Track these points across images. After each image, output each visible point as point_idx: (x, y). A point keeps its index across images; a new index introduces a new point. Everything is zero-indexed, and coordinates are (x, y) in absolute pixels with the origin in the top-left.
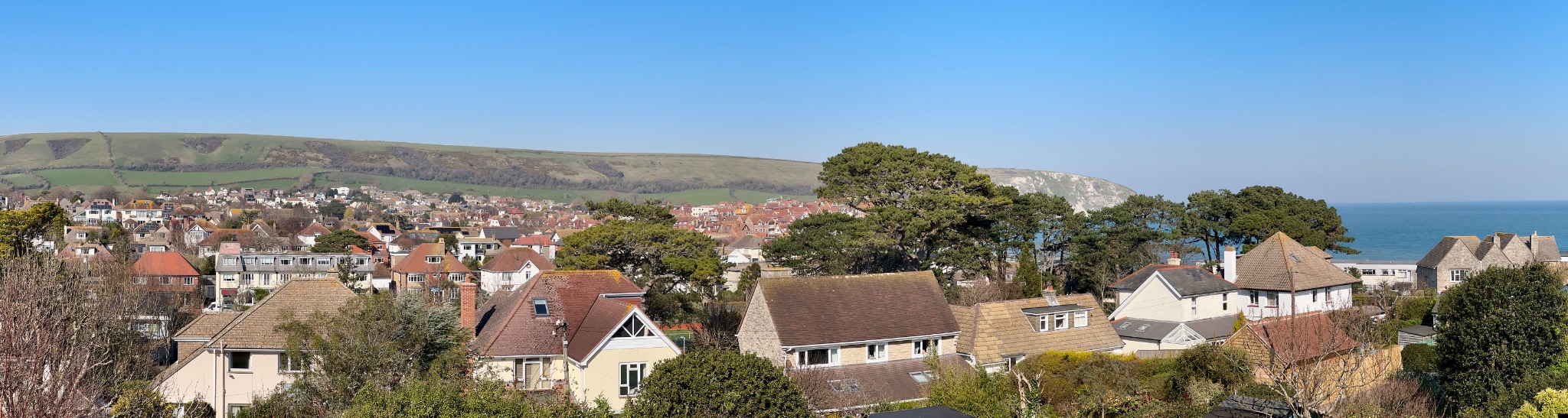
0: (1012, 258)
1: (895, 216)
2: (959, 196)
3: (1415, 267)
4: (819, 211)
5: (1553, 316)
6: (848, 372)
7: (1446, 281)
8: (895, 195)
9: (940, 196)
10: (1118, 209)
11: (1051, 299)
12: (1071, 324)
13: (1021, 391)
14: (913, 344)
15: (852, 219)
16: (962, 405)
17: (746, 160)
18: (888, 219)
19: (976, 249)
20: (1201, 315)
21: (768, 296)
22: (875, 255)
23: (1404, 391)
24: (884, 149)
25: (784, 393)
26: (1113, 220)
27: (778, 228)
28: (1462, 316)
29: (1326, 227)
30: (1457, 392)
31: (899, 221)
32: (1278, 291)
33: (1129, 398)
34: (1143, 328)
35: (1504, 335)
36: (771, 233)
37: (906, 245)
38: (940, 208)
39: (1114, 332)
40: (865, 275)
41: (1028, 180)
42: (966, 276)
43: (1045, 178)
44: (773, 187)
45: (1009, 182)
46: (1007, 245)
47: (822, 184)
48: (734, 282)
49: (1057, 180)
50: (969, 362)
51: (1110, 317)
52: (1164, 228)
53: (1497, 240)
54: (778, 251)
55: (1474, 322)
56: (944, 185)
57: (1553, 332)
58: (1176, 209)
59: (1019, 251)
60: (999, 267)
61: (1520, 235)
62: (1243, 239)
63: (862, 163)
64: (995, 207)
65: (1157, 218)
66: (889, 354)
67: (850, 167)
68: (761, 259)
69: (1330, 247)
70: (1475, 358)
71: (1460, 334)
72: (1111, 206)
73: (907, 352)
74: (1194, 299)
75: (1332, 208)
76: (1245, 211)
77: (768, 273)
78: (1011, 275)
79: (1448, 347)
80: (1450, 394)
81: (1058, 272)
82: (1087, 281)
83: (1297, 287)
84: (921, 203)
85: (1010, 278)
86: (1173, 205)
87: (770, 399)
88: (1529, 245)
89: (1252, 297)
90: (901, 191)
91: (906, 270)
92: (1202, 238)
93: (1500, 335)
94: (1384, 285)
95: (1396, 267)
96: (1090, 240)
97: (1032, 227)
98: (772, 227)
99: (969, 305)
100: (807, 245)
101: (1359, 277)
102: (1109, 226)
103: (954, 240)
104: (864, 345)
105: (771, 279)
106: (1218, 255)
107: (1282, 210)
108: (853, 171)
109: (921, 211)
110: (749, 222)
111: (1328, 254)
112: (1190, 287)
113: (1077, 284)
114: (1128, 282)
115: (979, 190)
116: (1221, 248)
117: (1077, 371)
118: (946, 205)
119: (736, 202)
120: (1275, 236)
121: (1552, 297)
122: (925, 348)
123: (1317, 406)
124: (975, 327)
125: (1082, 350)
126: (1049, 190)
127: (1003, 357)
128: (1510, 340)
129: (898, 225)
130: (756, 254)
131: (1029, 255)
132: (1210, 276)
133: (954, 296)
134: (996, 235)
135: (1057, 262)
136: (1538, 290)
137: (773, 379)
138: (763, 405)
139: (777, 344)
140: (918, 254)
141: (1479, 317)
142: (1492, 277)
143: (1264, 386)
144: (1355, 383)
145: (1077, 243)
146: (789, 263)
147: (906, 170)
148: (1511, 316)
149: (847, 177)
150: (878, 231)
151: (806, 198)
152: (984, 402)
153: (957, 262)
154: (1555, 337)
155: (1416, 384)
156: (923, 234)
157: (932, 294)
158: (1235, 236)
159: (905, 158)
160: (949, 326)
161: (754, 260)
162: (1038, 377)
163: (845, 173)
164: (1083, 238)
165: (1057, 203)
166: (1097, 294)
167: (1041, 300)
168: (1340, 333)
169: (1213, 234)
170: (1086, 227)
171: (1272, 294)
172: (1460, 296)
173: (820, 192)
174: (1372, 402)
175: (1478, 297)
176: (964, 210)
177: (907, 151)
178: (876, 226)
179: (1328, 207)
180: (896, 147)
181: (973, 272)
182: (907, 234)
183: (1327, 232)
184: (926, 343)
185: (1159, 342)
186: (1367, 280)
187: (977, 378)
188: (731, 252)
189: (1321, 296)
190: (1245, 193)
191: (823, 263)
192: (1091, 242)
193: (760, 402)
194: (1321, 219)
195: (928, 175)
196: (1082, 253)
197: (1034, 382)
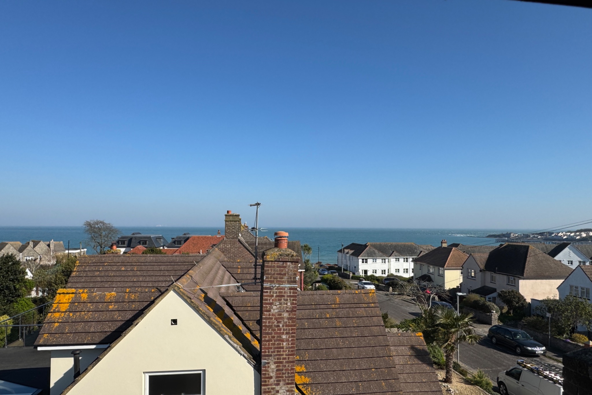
53: (31, 244)
61: (44, 241)
88: (49, 246)
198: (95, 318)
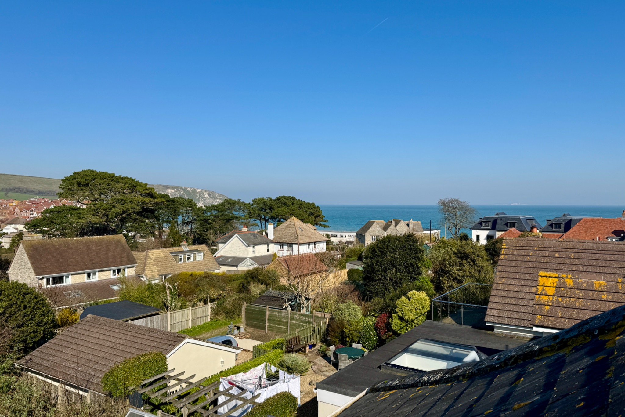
0: (166, 228)
1: (103, 207)
2: (138, 198)
3: (355, 234)
4: (60, 204)
5: (417, 258)
6: (75, 287)
7: (369, 240)
8: (103, 197)
9: (128, 197)
10: (219, 205)
11: (185, 247)
12: (195, 259)
13: (168, 291)
14: (112, 271)
15: (79, 209)
16: (137, 299)
17: (15, 177)
18: (99, 209)
19: (147, 224)
20: (257, 254)
21: (27, 250)
22: (92, 227)
23: (347, 289)
24: (97, 174)
25: (35, 300)
26: (217, 210)
27: (35, 213)
28: (374, 257)
29: (315, 215)
30: (372, 291)
31: (105, 210)
32: (292, 244)
33: (221, 292)
34: (230, 260)
35: (394, 266)
36: (31, 216)
37: (109, 222)
38: (128, 203)
39: (216, 262)
40: (86, 237)
41: (175, 191)
42: (142, 237)
43: (184, 190)
44: (32, 191)
45: (165, 192)
46: (163, 222)
47: (61, 191)
48: (7, 243)
49: (189, 191)
50: (142, 279)
51: (214, 255)
52: (241, 214)
53: (393, 222)
54: (35, 225)
55: (380, 260)
56: (130, 193)
57: (417, 265)
58: (246, 206)
59: (170, 225)
60: (159, 233)
61: (404, 220)
62: (277, 220)
63: (84, 180)
64: (157, 203)
65: (238, 210)
66: (98, 277)
67: (77, 182)
68: (24, 230)
69: (317, 224)
70: (380, 276)
71: (374, 265)
72: (216, 204)
73: (109, 275)
74: (254, 247)
75: (318, 206)
76: (278, 207)
77: (27, 237)
78: (166, 236)
79: (368, 271)
80: (369, 291)
81: (189, 235)
82: (204, 239)
83: (301, 242)
84: (118, 201)
85: (165, 237)
86: (245, 204)
87: (26, 304)
88: (408, 225)
89: (280, 246)
90: (106, 195)
91: (109, 234)
92: (258, 219)
93: (392, 266)
94: (340, 242)
95: (347, 234)
96: (205, 219)
97: (176, 213)
98: (32, 213)
99: (143, 251)
100: (53, 222)
101: (330, 238)
102: (214, 213)
103: (135, 219)
104: (84, 273)
105: (29, 241)
106: (266, 227)
107: (295, 207)
108: (79, 184)
109: (117, 205)
110: (17, 210)
111: (315, 227)
112: (252, 242)
113: (199, 240)
114: (223, 239)
115: (148, 195)
116: (267, 223)
117: (196, 281)
118: (131, 202)
119: (9, 199)
120: (292, 219)
121: (417, 249)
122: (118, 273)
123: (308, 295)
124: (145, 262)
125: (199, 271)
126: (186, 196)
127: (160, 275)
128: (396, 268)
129: (105, 212)
130: (21, 227)
131: (175, 227)
132: (261, 237)
133: (135, 247)
134: (157, 217)
135: (189, 230)
136: (411, 246)
137: (29, 293)
138: (22, 308)
139: (33, 275)
140: (116, 226)
141: (383, 258)
142: (389, 239)
143: (284, 286)
144: (326, 285)
145: (199, 221)
146: (42, 232)
147: (109, 184)
148: (397, 258)
149: (75, 187)
150: (93, 215)
151: (53, 198)
152: (148, 297)
153: (137, 230)
154: (418, 267)
155: (353, 287)
156: (118, 216)
157: (121, 245)
158: (273, 218)
159: (109, 178)
160: (131, 261)
161: (20, 230)
162: (176, 284)
163: (75, 185)
164: (202, 218)
165: (189, 202)
166: (208, 245)
167: (179, 248)
168: (319, 263)
169: (263, 217)
170: (203, 213)
171: (290, 245)
172: (374, 247)
173: (60, 195)
174: (333, 293)
175: (382, 248)
176: (141, 205)
177: (109, 174)
178: (92, 212)
179: (316, 206)
180: (103, 173)
181: (146, 235)
182: (110, 217)
183: (315, 217)
184: (119, 271)
185: (237, 266)
186: (333, 239)
187: (145, 286)
188: (5, 226)
189: (312, 246)
190: (278, 199)
191: (62, 231)
192: (206, 221)
193: (20, 306)
194: (313, 211)
195: (121, 187)
196: (201, 225)
197: (174, 287)
198: (588, 307)
